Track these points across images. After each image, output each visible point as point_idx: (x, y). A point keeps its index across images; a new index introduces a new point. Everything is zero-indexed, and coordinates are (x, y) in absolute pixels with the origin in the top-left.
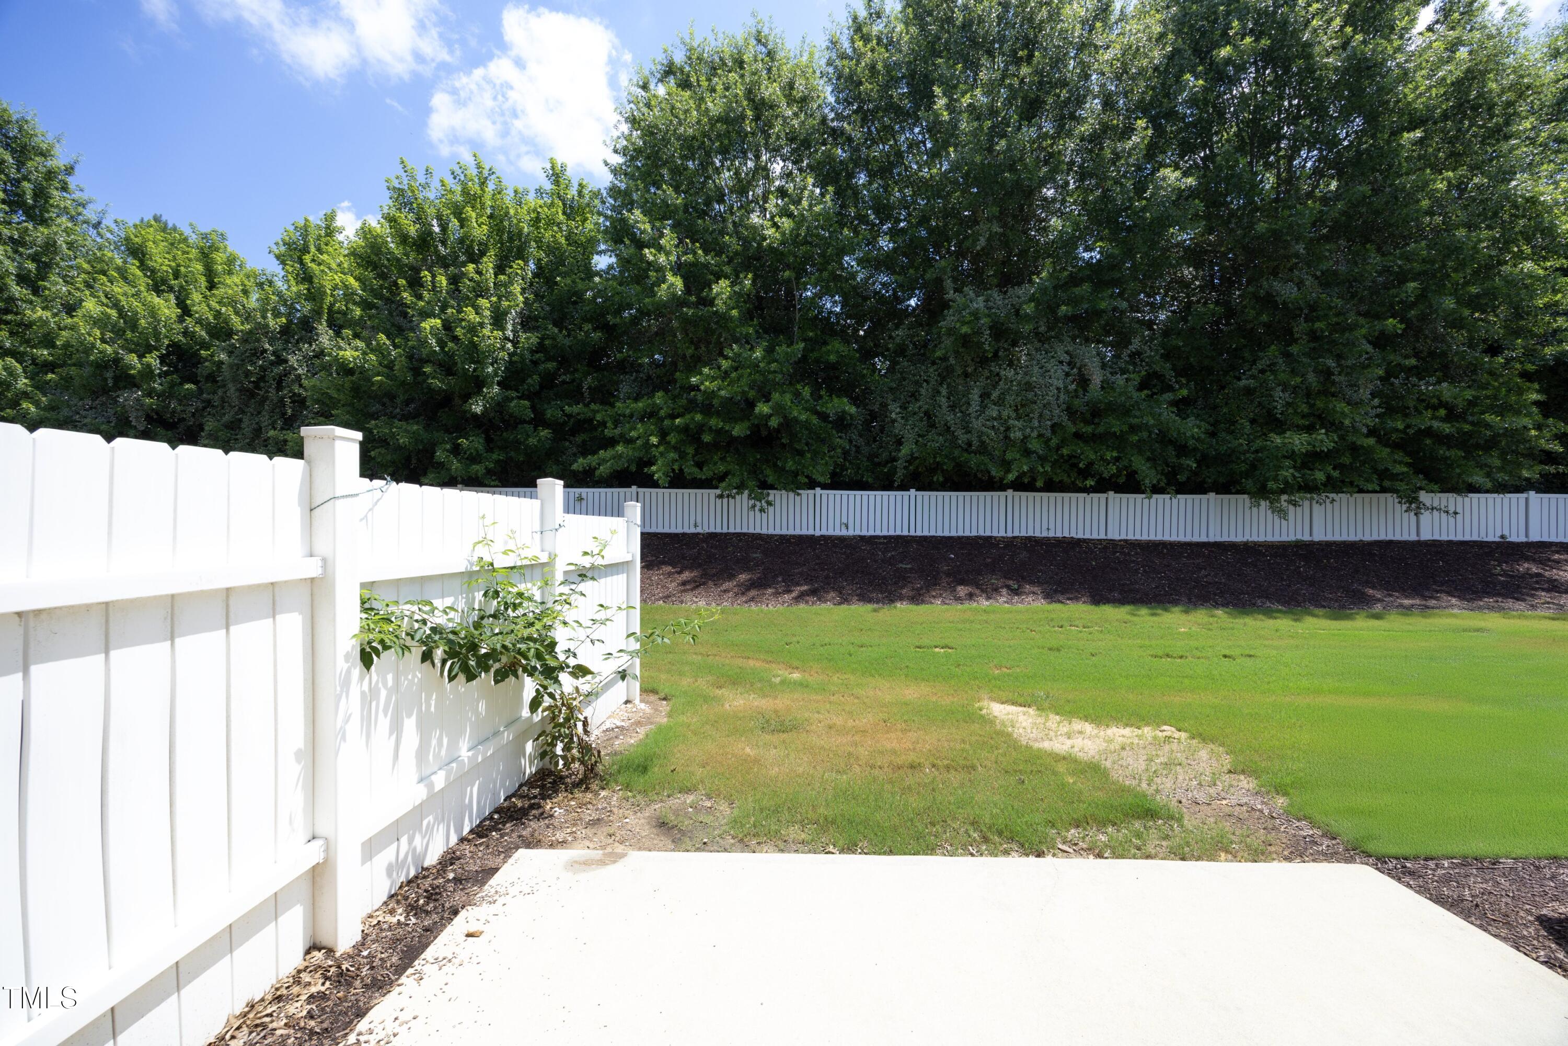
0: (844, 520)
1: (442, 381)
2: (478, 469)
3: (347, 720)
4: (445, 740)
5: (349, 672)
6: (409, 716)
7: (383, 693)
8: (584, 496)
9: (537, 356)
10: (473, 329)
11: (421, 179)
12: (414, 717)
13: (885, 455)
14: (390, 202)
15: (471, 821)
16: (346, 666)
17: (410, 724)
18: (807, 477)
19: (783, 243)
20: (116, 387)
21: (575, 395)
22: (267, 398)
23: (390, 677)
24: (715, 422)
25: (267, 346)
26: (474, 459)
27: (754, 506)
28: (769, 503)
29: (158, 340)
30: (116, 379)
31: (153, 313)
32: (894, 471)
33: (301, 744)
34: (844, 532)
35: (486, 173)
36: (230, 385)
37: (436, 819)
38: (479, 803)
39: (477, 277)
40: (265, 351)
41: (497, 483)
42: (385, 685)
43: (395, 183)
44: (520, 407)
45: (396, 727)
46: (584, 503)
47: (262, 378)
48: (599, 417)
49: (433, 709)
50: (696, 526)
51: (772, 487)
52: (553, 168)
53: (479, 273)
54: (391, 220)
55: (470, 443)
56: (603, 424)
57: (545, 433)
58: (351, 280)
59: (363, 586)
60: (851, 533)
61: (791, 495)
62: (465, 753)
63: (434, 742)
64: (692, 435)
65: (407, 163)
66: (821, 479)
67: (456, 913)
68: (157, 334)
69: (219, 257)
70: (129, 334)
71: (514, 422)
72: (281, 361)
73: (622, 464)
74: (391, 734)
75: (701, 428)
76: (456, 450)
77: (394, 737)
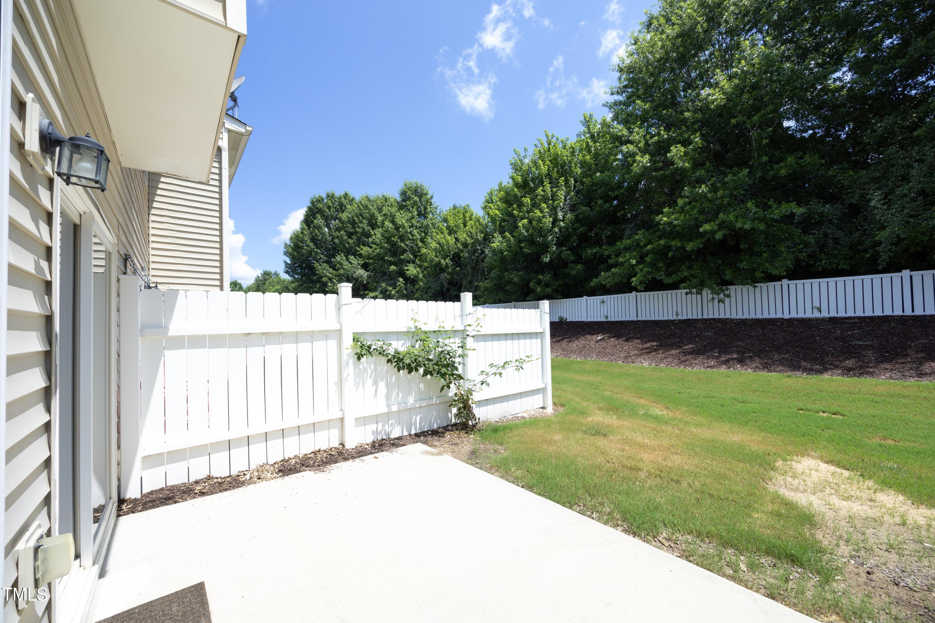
0: (816, 304)
1: (529, 249)
2: (549, 290)
3: (348, 375)
4: (400, 395)
5: (348, 360)
6: (382, 381)
7: (369, 371)
8: (605, 300)
9: (576, 225)
10: (540, 220)
11: (522, 154)
12: (384, 382)
13: (868, 243)
14: (513, 171)
15: (416, 429)
16: (347, 358)
17: (382, 385)
18: (763, 272)
19: (729, 100)
20: (440, 273)
21: (599, 243)
22: (479, 269)
23: (372, 366)
24: (676, 243)
25: (478, 247)
26: (547, 285)
27: (713, 299)
28: (729, 296)
29: (450, 253)
30: (440, 270)
31: (447, 242)
32: (876, 256)
33: (336, 380)
34: (817, 315)
35: (550, 138)
36: (468, 266)
37: (396, 422)
38: (420, 424)
39: (542, 193)
40: (478, 249)
41: (560, 297)
42: (370, 368)
43: (513, 162)
44: (566, 254)
45: (376, 383)
46: (605, 304)
47: (477, 261)
48: (606, 253)
49: (393, 381)
50: (677, 315)
51: (732, 284)
52: (585, 119)
53: (544, 191)
54: (513, 178)
55: (546, 277)
56: (609, 257)
57: (579, 267)
58: (497, 211)
59: (353, 333)
60: (825, 314)
61: (751, 289)
62: (411, 400)
63: (394, 394)
64: (662, 253)
65: (517, 150)
66: (775, 272)
67: (382, 451)
68: (449, 250)
69: (468, 215)
70: (442, 252)
71: (565, 264)
72: (483, 252)
73: (618, 280)
74: (373, 385)
75: (668, 248)
76: (539, 282)
77: (374, 387)
